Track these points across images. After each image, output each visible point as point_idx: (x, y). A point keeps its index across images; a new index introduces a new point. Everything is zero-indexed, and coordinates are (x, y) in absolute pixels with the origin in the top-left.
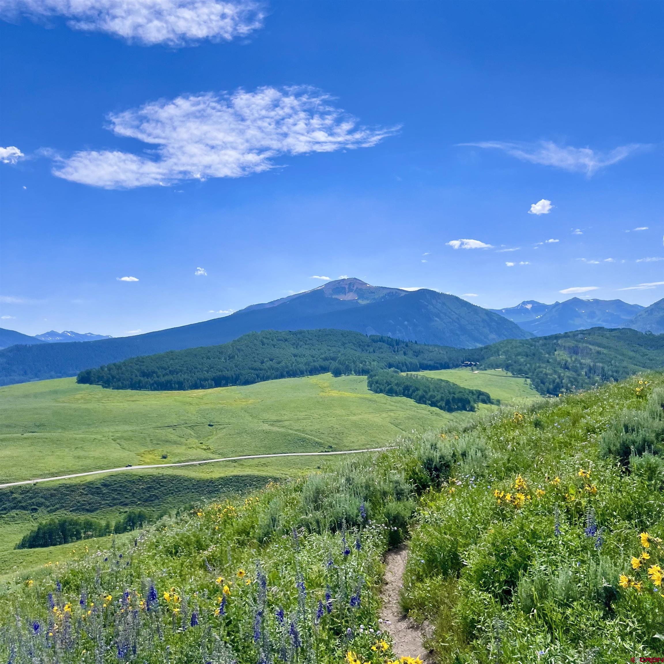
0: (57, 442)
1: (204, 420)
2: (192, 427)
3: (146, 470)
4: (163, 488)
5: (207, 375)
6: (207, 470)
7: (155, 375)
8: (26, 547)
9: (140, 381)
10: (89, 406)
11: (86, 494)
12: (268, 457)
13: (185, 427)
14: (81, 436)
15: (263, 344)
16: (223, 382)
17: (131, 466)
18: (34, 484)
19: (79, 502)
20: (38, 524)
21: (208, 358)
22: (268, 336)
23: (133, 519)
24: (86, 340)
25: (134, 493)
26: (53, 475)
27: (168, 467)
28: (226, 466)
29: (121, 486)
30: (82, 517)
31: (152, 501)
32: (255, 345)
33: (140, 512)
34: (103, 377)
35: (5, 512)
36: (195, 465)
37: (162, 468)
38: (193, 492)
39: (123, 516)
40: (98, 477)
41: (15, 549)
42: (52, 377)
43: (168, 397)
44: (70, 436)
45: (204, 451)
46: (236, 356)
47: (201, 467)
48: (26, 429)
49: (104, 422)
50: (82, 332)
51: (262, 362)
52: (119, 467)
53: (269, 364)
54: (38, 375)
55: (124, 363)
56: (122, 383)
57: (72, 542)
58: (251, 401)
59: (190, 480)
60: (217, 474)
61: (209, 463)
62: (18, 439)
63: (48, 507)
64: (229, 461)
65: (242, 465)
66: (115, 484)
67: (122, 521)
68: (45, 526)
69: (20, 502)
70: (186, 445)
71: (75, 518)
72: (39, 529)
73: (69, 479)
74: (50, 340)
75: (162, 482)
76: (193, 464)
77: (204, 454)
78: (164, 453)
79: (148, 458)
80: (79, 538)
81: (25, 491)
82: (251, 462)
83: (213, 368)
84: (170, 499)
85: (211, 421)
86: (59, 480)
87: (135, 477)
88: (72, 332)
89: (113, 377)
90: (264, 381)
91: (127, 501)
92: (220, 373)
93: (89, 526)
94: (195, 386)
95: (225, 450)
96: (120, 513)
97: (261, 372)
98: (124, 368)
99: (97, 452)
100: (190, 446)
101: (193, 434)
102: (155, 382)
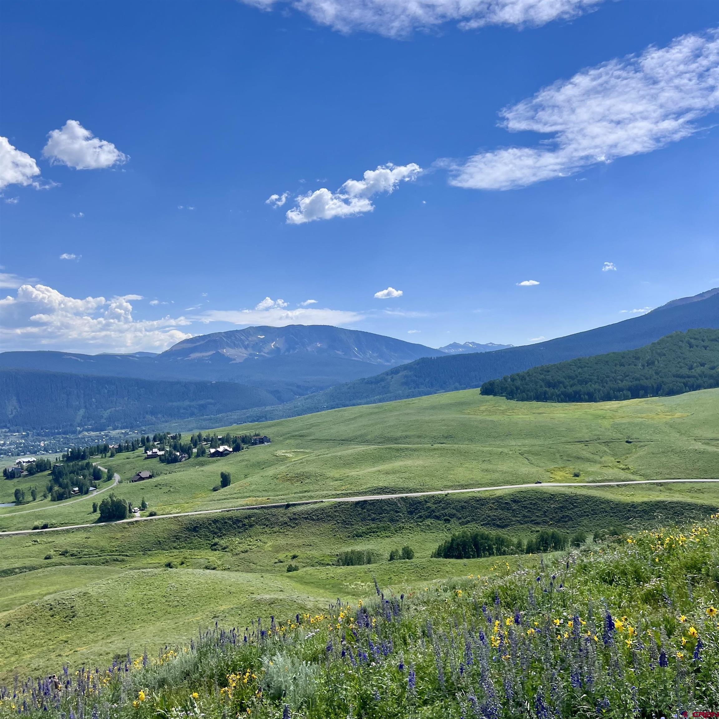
0: (465, 454)
1: (619, 436)
2: (606, 443)
3: (558, 488)
4: (576, 509)
5: (621, 385)
6: (627, 493)
7: (561, 385)
8: (441, 556)
9: (545, 393)
10: (494, 418)
11: (496, 509)
12: (703, 482)
13: (598, 443)
14: (488, 449)
15: (691, 346)
16: (642, 392)
17: (541, 483)
18: (446, 495)
19: (489, 517)
20: (451, 535)
21: (622, 365)
22: (696, 337)
23: (547, 539)
24: (488, 351)
25: (546, 512)
26: (463, 487)
27: (582, 486)
28: (650, 489)
29: (531, 504)
30: (493, 533)
31: (566, 522)
32: (680, 347)
33: (553, 534)
34: (507, 388)
35: (421, 520)
36: (612, 487)
37: (575, 487)
38: (611, 516)
39: (535, 535)
40: (507, 492)
41: (432, 557)
42: (456, 389)
43: (578, 409)
44: (478, 448)
45: (622, 471)
46: (656, 363)
47: (620, 489)
48: (435, 439)
49: (509, 435)
50: (483, 342)
51: (691, 368)
52: (529, 483)
53: (699, 370)
54: (444, 387)
55: (528, 372)
56: (527, 395)
57: (485, 556)
58: (678, 415)
59: (608, 502)
60: (639, 498)
61: (629, 484)
62: (430, 450)
63: (460, 518)
64: (654, 483)
65: (671, 489)
66: (525, 501)
67: (534, 540)
68: (458, 537)
69: (433, 511)
70: (600, 463)
71: (486, 533)
72: (453, 540)
73: (479, 492)
74: (453, 352)
75: (576, 502)
76: (610, 485)
77: (623, 475)
78: (577, 471)
79: (559, 475)
80: (491, 554)
81: (438, 500)
82: (682, 487)
83: (628, 376)
84: (585, 521)
85: (629, 437)
86: (468, 492)
87: (546, 495)
88: (473, 343)
89: (517, 388)
90: (694, 390)
91: (539, 520)
92: (638, 382)
93: (501, 542)
94: (608, 398)
95: (648, 471)
96: (531, 532)
97: (689, 379)
98: (528, 379)
99: (505, 466)
100: (605, 465)
101: (608, 451)
102: (562, 393)
